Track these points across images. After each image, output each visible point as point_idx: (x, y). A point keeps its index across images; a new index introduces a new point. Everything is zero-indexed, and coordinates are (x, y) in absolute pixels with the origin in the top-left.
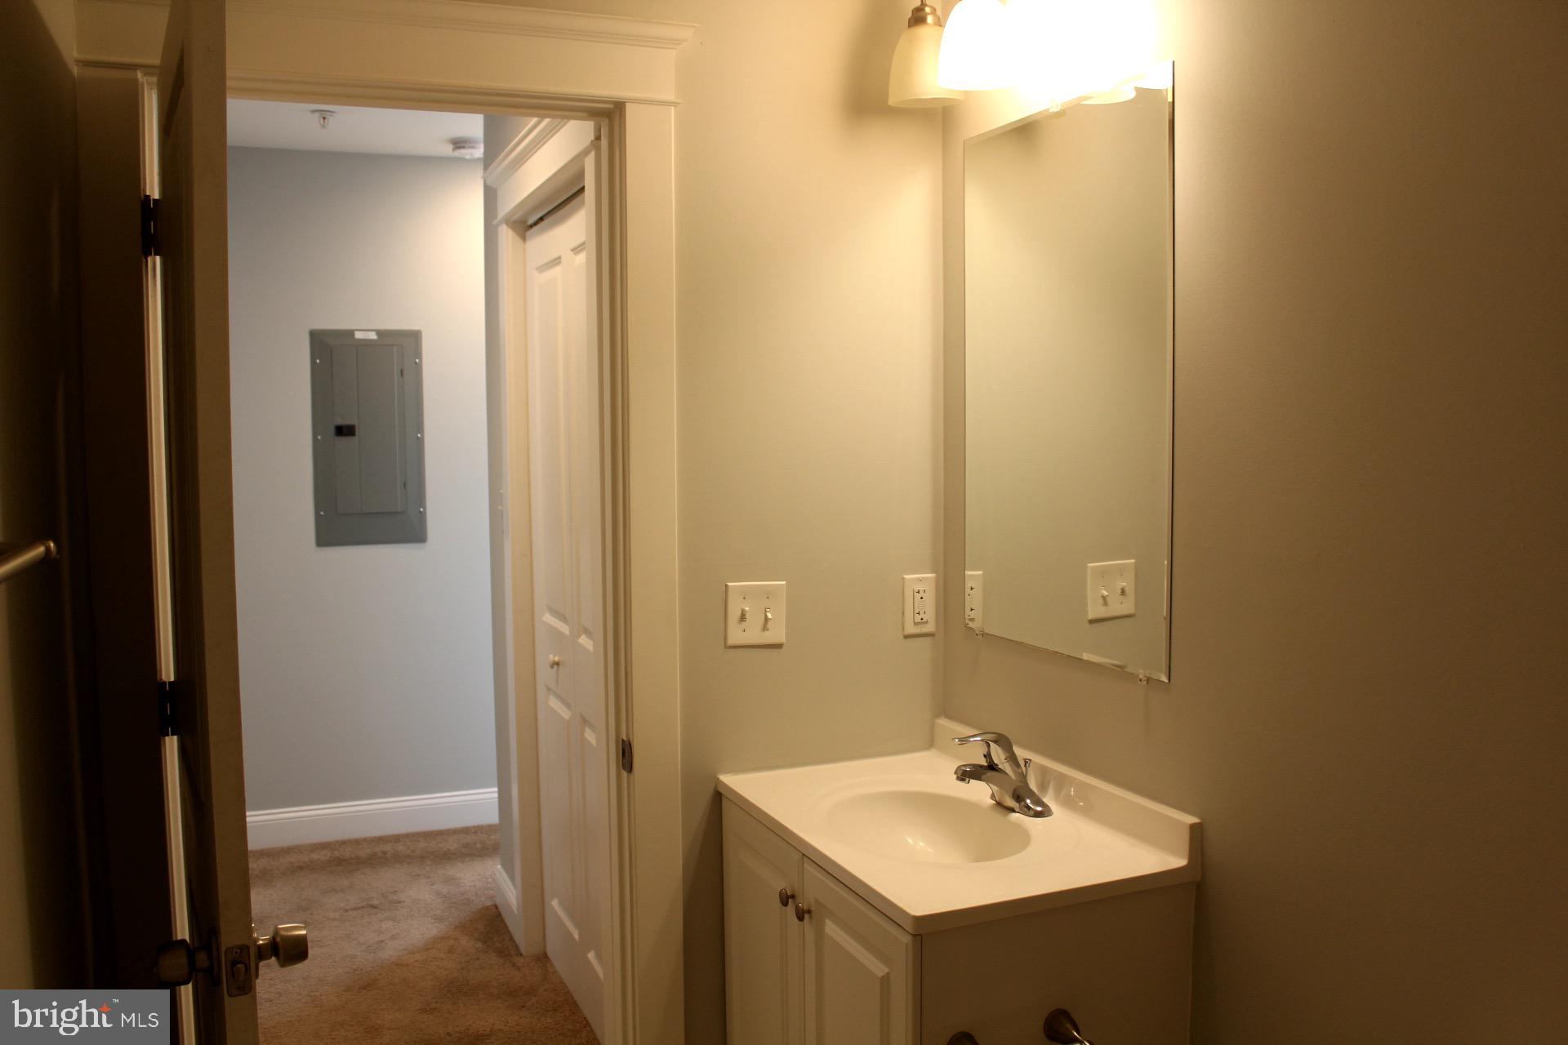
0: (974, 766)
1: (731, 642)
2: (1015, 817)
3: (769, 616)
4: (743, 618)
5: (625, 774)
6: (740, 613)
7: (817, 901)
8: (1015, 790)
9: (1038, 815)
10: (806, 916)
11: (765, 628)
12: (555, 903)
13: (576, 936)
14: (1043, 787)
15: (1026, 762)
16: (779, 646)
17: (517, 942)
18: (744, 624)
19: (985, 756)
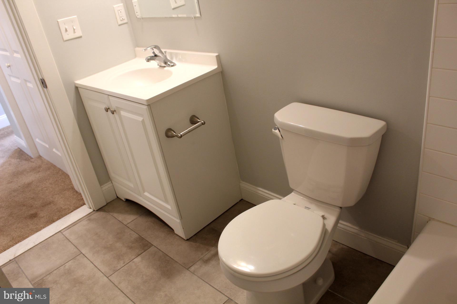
0: (150, 57)
1: (65, 39)
2: (166, 68)
3: (75, 28)
4: (66, 30)
5: (45, 89)
6: (65, 29)
7: (117, 107)
8: (164, 61)
9: (172, 66)
10: (115, 112)
11: (74, 32)
12: (37, 140)
13: (47, 146)
14: (172, 58)
15: (165, 52)
16: (80, 37)
17: (30, 155)
18: (67, 32)
19: (153, 53)
